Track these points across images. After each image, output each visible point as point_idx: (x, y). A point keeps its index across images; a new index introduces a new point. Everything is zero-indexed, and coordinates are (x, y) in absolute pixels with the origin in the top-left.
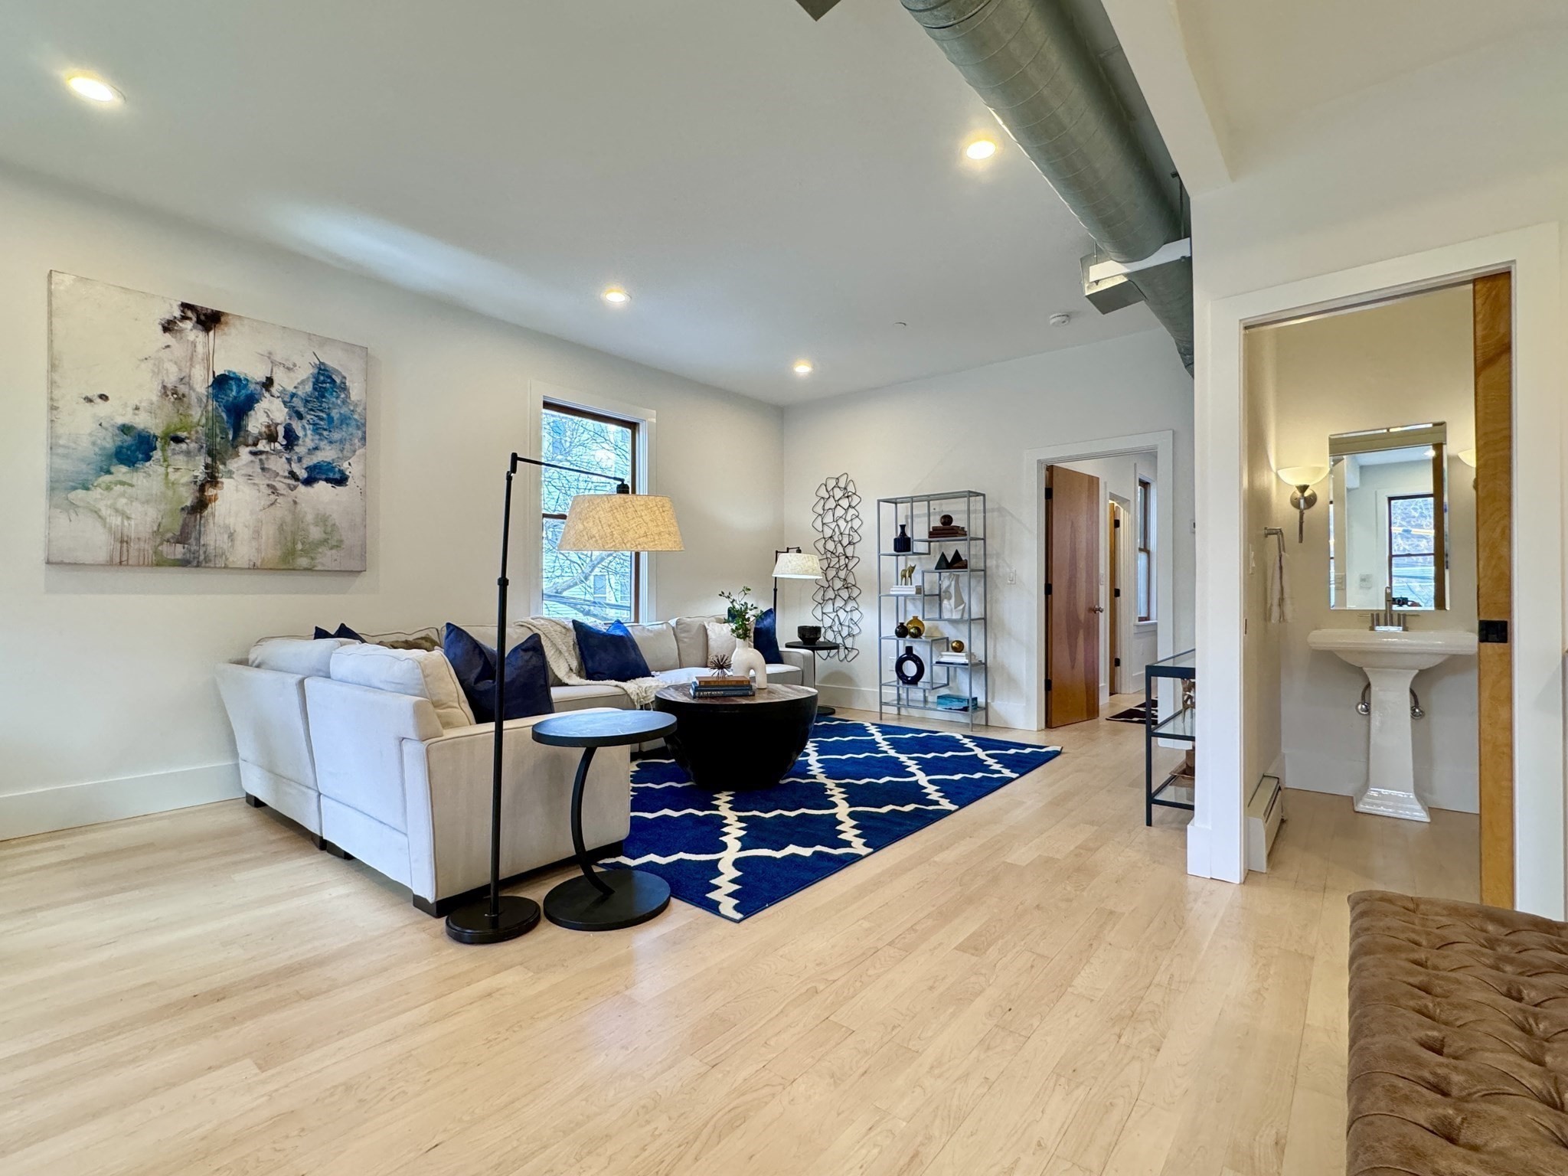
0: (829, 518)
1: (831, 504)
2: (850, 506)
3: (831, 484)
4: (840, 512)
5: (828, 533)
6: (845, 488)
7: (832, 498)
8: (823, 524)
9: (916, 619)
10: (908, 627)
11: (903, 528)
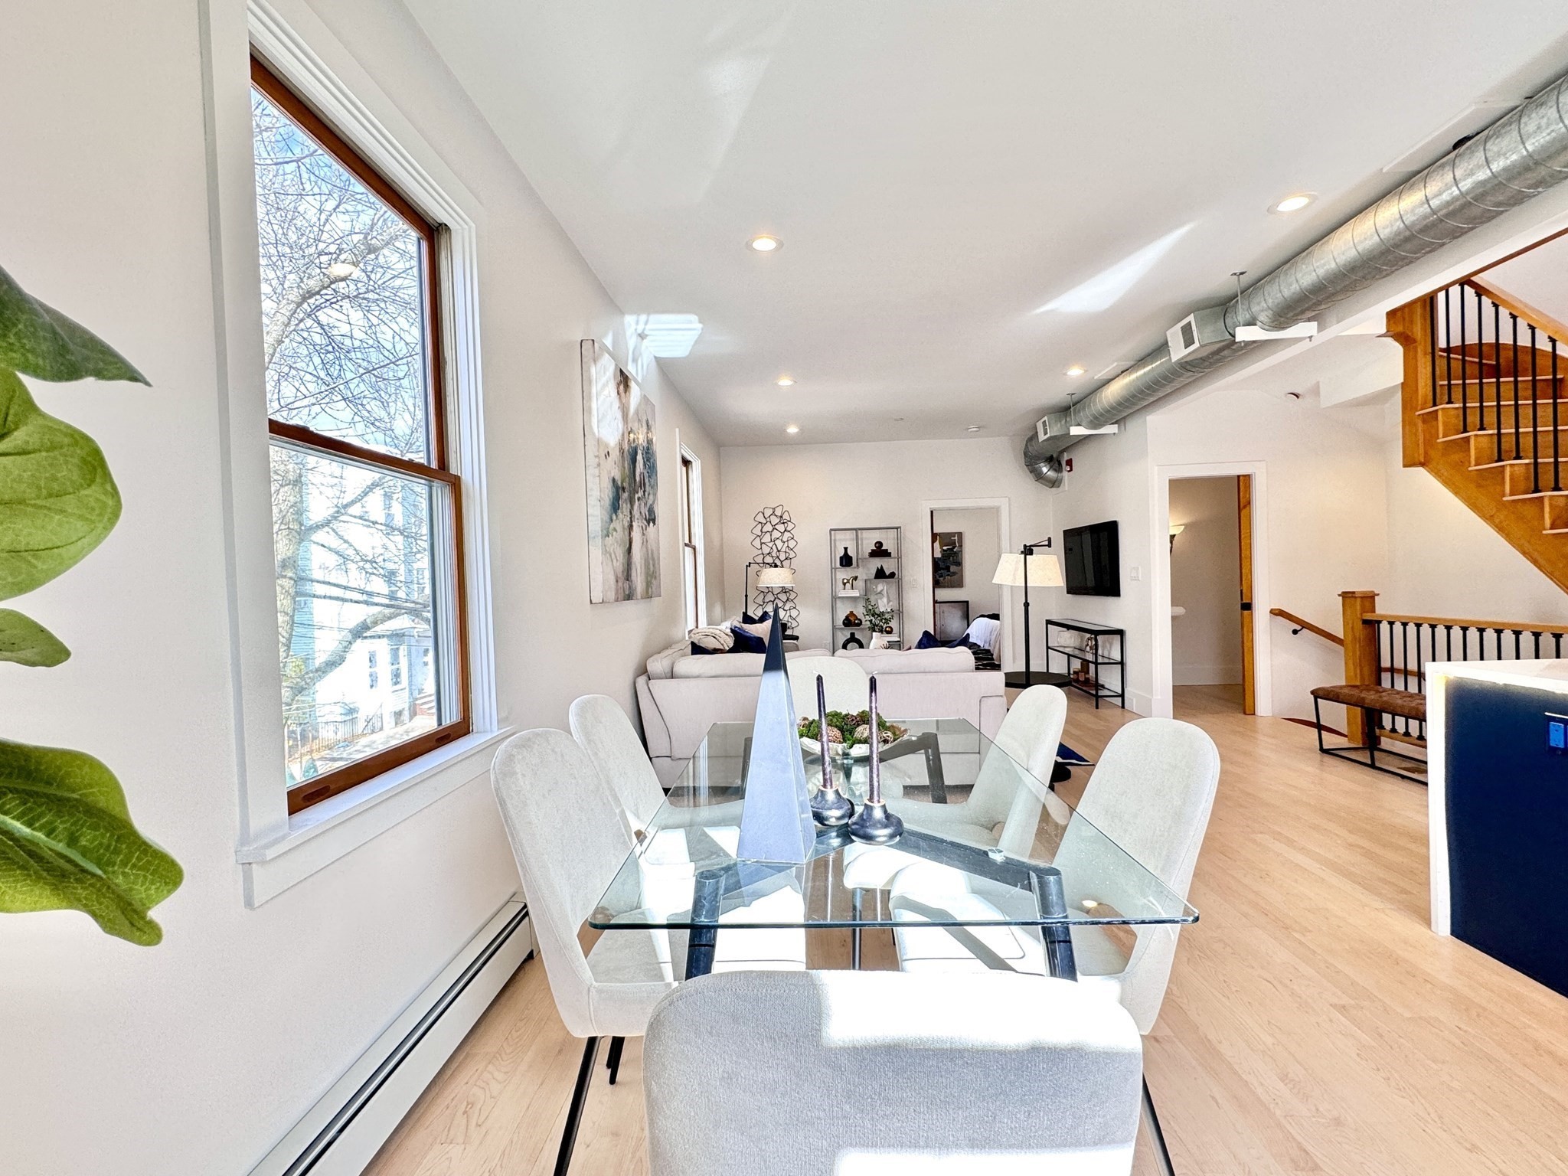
0: (767, 538)
1: (768, 528)
2: (785, 530)
3: (768, 512)
4: (776, 534)
5: (766, 550)
6: (781, 517)
7: (769, 523)
8: (761, 544)
9: (851, 612)
10: (852, 619)
11: (846, 549)
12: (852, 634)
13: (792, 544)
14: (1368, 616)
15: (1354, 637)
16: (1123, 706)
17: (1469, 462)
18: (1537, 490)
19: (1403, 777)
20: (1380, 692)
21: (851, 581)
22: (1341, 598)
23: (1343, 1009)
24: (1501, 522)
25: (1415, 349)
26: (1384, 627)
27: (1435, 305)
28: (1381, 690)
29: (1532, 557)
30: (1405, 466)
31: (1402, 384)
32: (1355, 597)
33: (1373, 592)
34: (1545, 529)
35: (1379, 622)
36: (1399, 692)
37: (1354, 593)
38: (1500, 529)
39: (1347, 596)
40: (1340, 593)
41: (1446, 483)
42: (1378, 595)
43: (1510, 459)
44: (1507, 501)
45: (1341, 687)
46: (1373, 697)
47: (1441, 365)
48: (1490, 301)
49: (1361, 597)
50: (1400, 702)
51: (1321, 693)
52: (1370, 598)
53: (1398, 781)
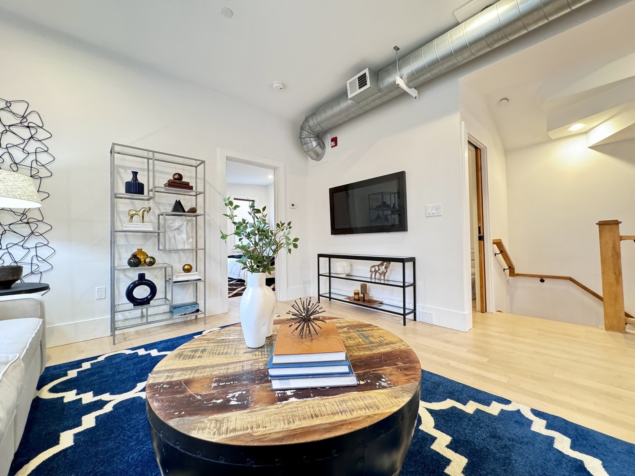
2: (33, 138)
6: (24, 117)
9: (140, 251)
10: (142, 258)
11: (135, 174)
12: (142, 276)
13: (43, 158)
16: (415, 320)
21: (141, 213)
33: (617, 220)
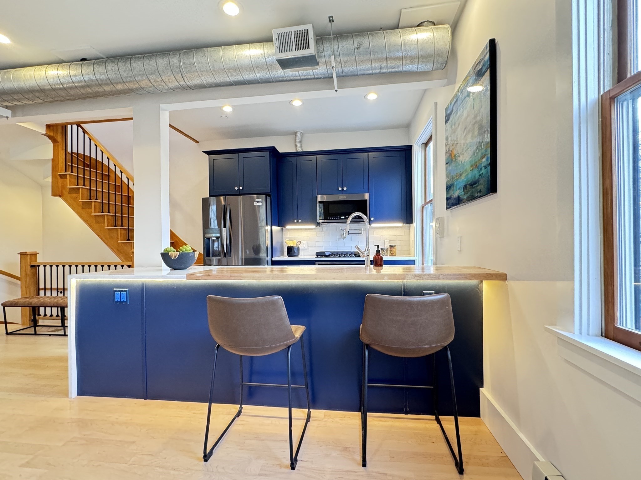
14: (33, 263)
15: (26, 274)
17: (79, 198)
18: (103, 212)
19: (50, 335)
20: (40, 298)
22: (19, 255)
23: (27, 465)
24: (90, 223)
25: (58, 146)
26: (42, 268)
27: (67, 129)
28: (40, 297)
29: (101, 237)
30: (52, 195)
31: (52, 159)
32: (27, 255)
33: (36, 252)
34: (105, 227)
35: (39, 266)
36: (48, 297)
37: (26, 252)
38: (90, 226)
39: (22, 254)
40: (19, 253)
41: (70, 205)
42: (38, 253)
43: (94, 199)
44: (93, 215)
45: (19, 299)
46: (36, 301)
47: (69, 157)
48: (88, 137)
49: (30, 254)
50: (49, 301)
51: (7, 304)
52: (34, 255)
53: (48, 337)
